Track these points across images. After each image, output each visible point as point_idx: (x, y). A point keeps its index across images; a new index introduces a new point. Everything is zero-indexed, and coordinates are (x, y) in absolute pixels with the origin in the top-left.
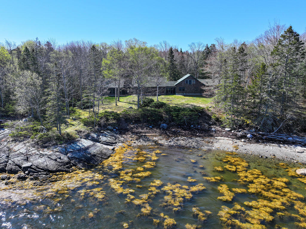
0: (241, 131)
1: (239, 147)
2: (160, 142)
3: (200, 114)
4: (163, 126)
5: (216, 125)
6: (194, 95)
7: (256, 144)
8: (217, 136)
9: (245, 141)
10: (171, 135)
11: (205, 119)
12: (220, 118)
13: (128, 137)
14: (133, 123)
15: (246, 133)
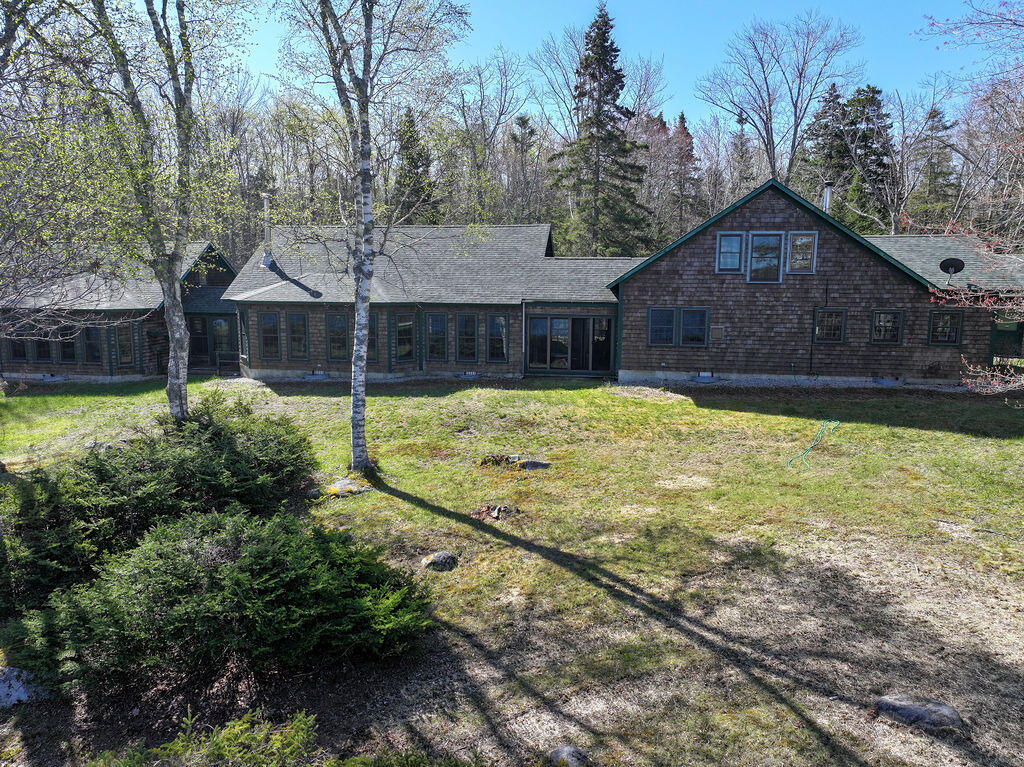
6: (810, 392)
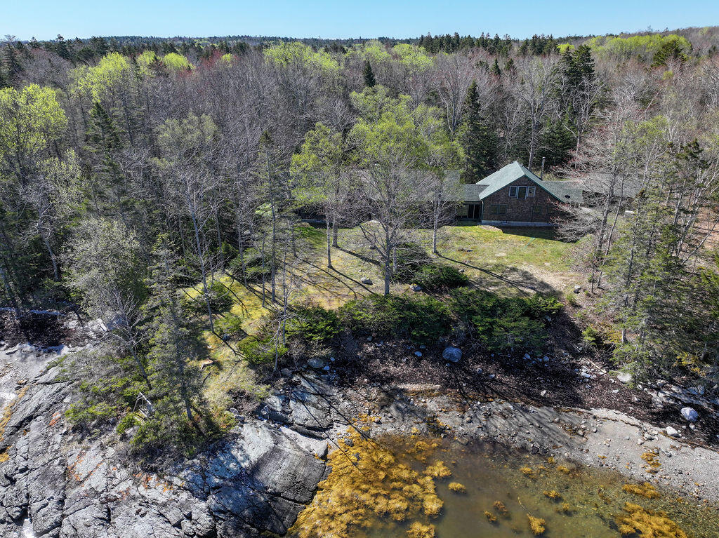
0: (663, 385)
1: (661, 459)
2: (444, 421)
3: (550, 320)
4: (452, 355)
5: (593, 357)
7: (709, 452)
8: (597, 406)
9: (676, 437)
10: (471, 394)
11: (564, 335)
12: (606, 338)
13: (362, 396)
14: (373, 338)
15: (677, 400)
